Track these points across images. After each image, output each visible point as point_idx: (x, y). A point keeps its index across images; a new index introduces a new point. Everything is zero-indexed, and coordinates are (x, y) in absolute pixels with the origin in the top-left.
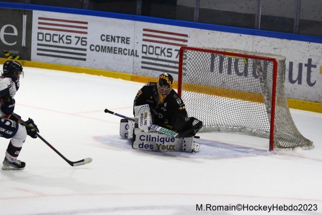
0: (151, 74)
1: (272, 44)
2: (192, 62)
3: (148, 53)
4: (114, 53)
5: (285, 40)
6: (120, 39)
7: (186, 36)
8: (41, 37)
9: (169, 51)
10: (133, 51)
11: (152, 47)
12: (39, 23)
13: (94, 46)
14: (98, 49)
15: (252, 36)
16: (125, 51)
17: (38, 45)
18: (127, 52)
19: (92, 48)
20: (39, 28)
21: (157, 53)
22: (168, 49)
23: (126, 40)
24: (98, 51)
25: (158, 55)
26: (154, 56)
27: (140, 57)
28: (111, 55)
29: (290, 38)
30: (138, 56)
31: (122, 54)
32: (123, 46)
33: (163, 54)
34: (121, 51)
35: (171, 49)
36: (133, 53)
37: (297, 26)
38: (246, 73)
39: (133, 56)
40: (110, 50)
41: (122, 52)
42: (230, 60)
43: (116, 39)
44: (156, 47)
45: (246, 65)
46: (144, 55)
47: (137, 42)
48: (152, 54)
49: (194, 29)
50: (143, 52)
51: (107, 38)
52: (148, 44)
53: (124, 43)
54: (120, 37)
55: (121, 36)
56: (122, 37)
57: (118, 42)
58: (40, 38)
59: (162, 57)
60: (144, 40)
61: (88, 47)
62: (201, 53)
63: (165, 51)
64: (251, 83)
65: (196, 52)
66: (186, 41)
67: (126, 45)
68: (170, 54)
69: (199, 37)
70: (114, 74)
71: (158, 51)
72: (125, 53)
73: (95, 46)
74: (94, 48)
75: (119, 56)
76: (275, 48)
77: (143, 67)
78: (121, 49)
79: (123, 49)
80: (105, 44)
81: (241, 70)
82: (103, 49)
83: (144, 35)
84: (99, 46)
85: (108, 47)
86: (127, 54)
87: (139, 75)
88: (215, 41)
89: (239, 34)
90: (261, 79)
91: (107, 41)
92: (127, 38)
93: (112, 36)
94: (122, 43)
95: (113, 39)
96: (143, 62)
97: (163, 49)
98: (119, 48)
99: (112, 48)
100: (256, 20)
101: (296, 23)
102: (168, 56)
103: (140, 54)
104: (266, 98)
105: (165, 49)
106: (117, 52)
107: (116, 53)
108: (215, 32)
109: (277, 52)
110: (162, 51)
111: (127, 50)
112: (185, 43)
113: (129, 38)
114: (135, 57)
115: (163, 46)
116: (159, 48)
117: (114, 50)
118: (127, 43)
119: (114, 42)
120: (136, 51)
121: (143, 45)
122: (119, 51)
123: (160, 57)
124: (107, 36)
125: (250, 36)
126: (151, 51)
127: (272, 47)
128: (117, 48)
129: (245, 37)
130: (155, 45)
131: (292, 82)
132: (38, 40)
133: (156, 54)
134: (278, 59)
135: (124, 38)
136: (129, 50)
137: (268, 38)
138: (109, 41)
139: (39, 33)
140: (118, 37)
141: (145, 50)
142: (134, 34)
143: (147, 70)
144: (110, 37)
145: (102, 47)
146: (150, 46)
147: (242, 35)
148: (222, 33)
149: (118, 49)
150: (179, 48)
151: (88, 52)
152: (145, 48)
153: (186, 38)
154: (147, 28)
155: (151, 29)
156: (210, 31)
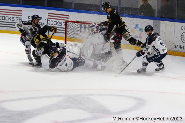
3: (50, 24)
7: (68, 16)
10: (43, 23)
15: (99, 15)
18: (41, 24)
22: (60, 22)
25: (55, 25)
26: (53, 25)
33: (57, 24)
37: (120, 10)
44: (54, 21)
47: (45, 19)
49: (72, 12)
52: (50, 20)
59: (57, 26)
60: (48, 18)
62: (75, 24)
66: (68, 18)
68: (61, 25)
69: (74, 16)
71: (55, 23)
83: (48, 16)
88: (82, 18)
105: (58, 22)
108: (82, 13)
116: (56, 21)
120: (45, 23)
126: (52, 23)
142: (44, 16)
147: (94, 15)
148: (85, 14)
152: (49, 22)
153: (68, 17)
154: (50, 13)
155: (52, 13)
156: (79, 13)
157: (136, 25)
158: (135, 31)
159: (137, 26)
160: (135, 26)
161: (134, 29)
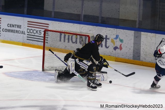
0: (32, 43)
2: (50, 37)
3: (30, 33)
4: (14, 33)
5: (94, 26)
6: (17, 26)
7: (48, 24)
9: (40, 32)
10: (23, 31)
13: (4, 29)
14: (6, 30)
15: (79, 24)
16: (19, 31)
18: (20, 32)
21: (34, 32)
22: (40, 31)
23: (19, 26)
24: (6, 32)
25: (35, 33)
27: (26, 34)
28: (12, 34)
29: (97, 26)
30: (25, 34)
31: (17, 33)
32: (18, 29)
33: (37, 33)
34: (17, 32)
35: (41, 31)
36: (23, 33)
37: (100, 20)
38: (76, 42)
39: (23, 34)
40: (12, 31)
41: (18, 32)
42: (69, 36)
43: (15, 26)
44: (34, 30)
45: (77, 38)
46: (28, 33)
47: (25, 28)
48: (32, 33)
49: (52, 21)
50: (27, 32)
51: (10, 26)
52: (30, 28)
53: (19, 28)
55: (17, 24)
56: (18, 25)
57: (16, 27)
59: (37, 35)
60: (28, 26)
61: (1, 30)
62: (55, 33)
63: (38, 32)
65: (52, 32)
66: (48, 27)
67: (19, 29)
68: (40, 33)
69: (54, 25)
70: (14, 43)
71: (35, 32)
72: (19, 32)
75: (16, 34)
76: (90, 30)
77: (27, 39)
78: (17, 31)
79: (18, 31)
81: (74, 40)
82: (9, 31)
83: (28, 24)
85: (11, 30)
86: (20, 33)
87: (26, 43)
88: (61, 27)
91: (10, 27)
92: (20, 26)
93: (13, 25)
94: (17, 28)
95: (13, 26)
96: (28, 37)
97: (37, 31)
98: (16, 30)
99: (13, 30)
100: (81, 17)
101: (100, 19)
102: (39, 34)
103: (26, 33)
105: (38, 30)
106: (15, 32)
108: (61, 22)
109: (91, 32)
110: (37, 32)
111: (20, 31)
112: (47, 28)
113: (21, 26)
114: (24, 34)
115: (37, 29)
116: (35, 30)
117: (14, 31)
118: (20, 28)
119: (14, 27)
121: (28, 29)
122: (16, 32)
123: (36, 35)
124: (10, 24)
125: (78, 24)
126: (31, 32)
127: (89, 30)
128: (15, 30)
129: (76, 25)
130: (33, 29)
133: (34, 33)
134: (90, 35)
136: (21, 31)
138: (11, 27)
140: (16, 25)
141: (28, 31)
142: (23, 24)
143: (29, 41)
144: (12, 25)
145: (8, 29)
146: (31, 29)
147: (74, 24)
148: (65, 23)
149: (15, 31)
150: (44, 30)
151: (2, 32)
152: (28, 30)
153: (48, 26)
154: (29, 21)
155: (31, 21)
156: (59, 22)
157: (116, 35)
158: (115, 42)
159: (117, 37)
160: (115, 37)
161: (114, 40)
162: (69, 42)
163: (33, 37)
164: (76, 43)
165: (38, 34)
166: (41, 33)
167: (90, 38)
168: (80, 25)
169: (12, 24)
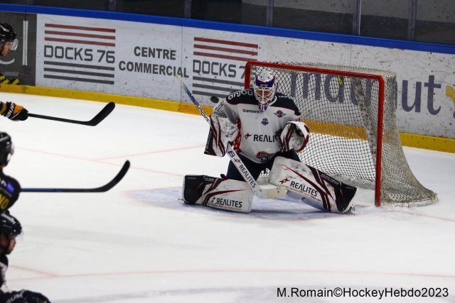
1: (377, 56)
3: (201, 73)
4: (154, 73)
5: (395, 50)
6: (162, 53)
7: (256, 46)
8: (49, 51)
9: (232, 68)
10: (180, 69)
11: (208, 63)
12: (47, 32)
13: (124, 63)
14: (130, 67)
15: (349, 45)
16: (169, 69)
17: (46, 63)
18: (172, 71)
19: (123, 66)
20: (47, 39)
21: (214, 71)
22: (230, 66)
23: (170, 54)
24: (131, 70)
25: (216, 74)
26: (210, 76)
27: (191, 77)
28: (149, 76)
29: (403, 47)
30: (188, 77)
31: (164, 74)
32: (167, 62)
33: (222, 72)
34: (163, 69)
35: (235, 66)
36: (182, 72)
37: (412, 30)
38: (341, 98)
39: (180, 76)
40: (148, 68)
41: (165, 71)
42: (318, 78)
43: (156, 52)
44: (214, 63)
45: (341, 87)
46: (196, 75)
47: (186, 57)
48: (208, 73)
49: (266, 36)
50: (194, 71)
51: (143, 52)
52: (202, 59)
53: (168, 58)
54: (161, 50)
55: (163, 48)
56: (165, 50)
57: (159, 57)
58: (47, 54)
59: (222, 77)
60: (196, 53)
61: (116, 65)
62: (277, 70)
63: (226, 69)
64: (348, 111)
66: (255, 54)
67: (170, 61)
68: (232, 73)
69: (273, 48)
71: (216, 69)
72: (169, 72)
73: (126, 63)
74: (125, 66)
75: (160, 77)
76: (382, 62)
77: (194, 92)
78: (164, 67)
79: (166, 67)
80: (140, 60)
81: (334, 94)
82: (138, 67)
83: (196, 46)
84: (132, 63)
85: (145, 65)
86: (171, 74)
87: (190, 103)
88: (296, 52)
89: (331, 43)
90: (361, 105)
91: (143, 55)
92: (172, 51)
93: (150, 49)
94: (164, 58)
95: (152, 53)
96: (195, 85)
97: (222, 65)
98: (161, 66)
99: (150, 65)
100: (354, 23)
101: (411, 26)
102: (230, 76)
103: (191, 74)
104: (368, 132)
105: (225, 65)
106: (158, 71)
107: (157, 73)
108: (296, 40)
109: (385, 67)
110: (222, 69)
111: (171, 68)
112: (254, 57)
113: (175, 51)
114: (183, 78)
115: (223, 61)
116: (217, 64)
117: (154, 69)
118: (172, 58)
119: (154, 56)
120: (185, 69)
121: (195, 61)
122: (161, 70)
123: (219, 77)
124: (143, 48)
125: (345, 45)
126: (206, 69)
127: (378, 60)
128: (157, 66)
129: (338, 46)
130: (211, 60)
131: (407, 108)
132: (46, 56)
133: (213, 73)
134: (385, 77)
135: (168, 51)
136: (175, 68)
137: (372, 47)
138: (146, 56)
139: (46, 47)
140: (159, 50)
141: (197, 68)
142: (182, 45)
143: (200, 96)
144: (148, 50)
145: (136, 64)
146: (204, 62)
147: (335, 44)
148: (307, 41)
149: (159, 67)
150: (244, 63)
151: (117, 72)
152: (197, 64)
153: (255, 50)
154: (200, 37)
155: (205, 37)
156: (289, 39)
162: (318, 97)
163: (210, 84)
164: (341, 100)
165: (226, 75)
166: (234, 71)
167: (386, 84)
168: (353, 45)
169: (148, 47)
